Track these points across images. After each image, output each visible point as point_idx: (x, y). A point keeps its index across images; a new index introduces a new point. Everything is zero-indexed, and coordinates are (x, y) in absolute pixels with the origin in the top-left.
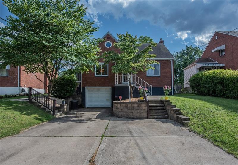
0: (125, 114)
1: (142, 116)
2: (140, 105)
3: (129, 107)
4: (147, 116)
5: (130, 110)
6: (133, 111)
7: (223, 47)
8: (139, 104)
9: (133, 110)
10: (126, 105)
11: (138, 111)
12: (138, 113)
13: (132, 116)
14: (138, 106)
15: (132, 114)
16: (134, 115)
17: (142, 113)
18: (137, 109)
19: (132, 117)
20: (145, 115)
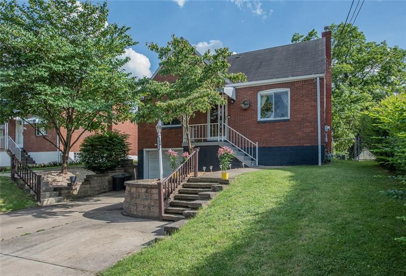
1: (151, 214)
2: (149, 190)
3: (133, 193)
5: (134, 199)
8: (148, 188)
9: (138, 200)
11: (146, 203)
12: (144, 207)
14: (147, 192)
15: (135, 208)
16: (138, 209)
17: (152, 208)
18: (144, 198)
19: (136, 213)
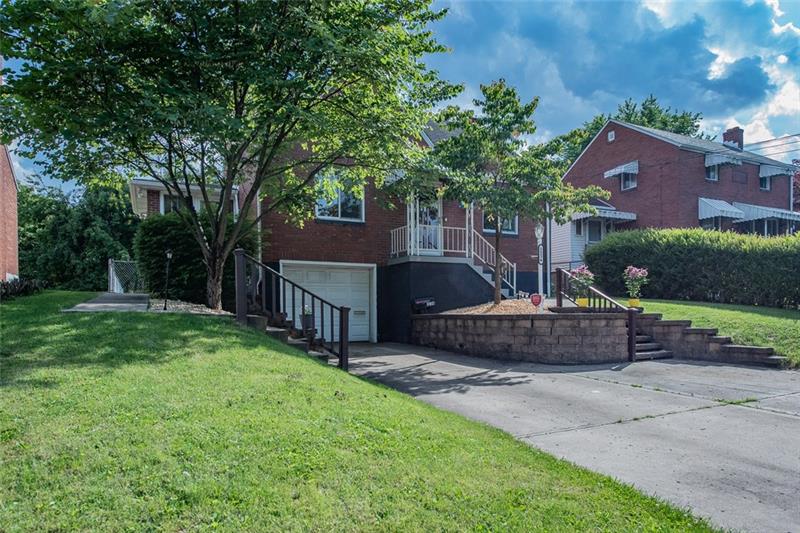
0: (572, 351)
1: (616, 356)
2: (611, 322)
3: (585, 328)
4: (627, 353)
5: (589, 338)
6: (597, 340)
7: (632, 167)
8: (611, 319)
9: (595, 338)
10: (575, 323)
11: (609, 341)
12: (607, 346)
13: (594, 358)
14: (607, 325)
15: (594, 350)
16: (598, 352)
17: (617, 347)
18: (605, 333)
20: (623, 351)
